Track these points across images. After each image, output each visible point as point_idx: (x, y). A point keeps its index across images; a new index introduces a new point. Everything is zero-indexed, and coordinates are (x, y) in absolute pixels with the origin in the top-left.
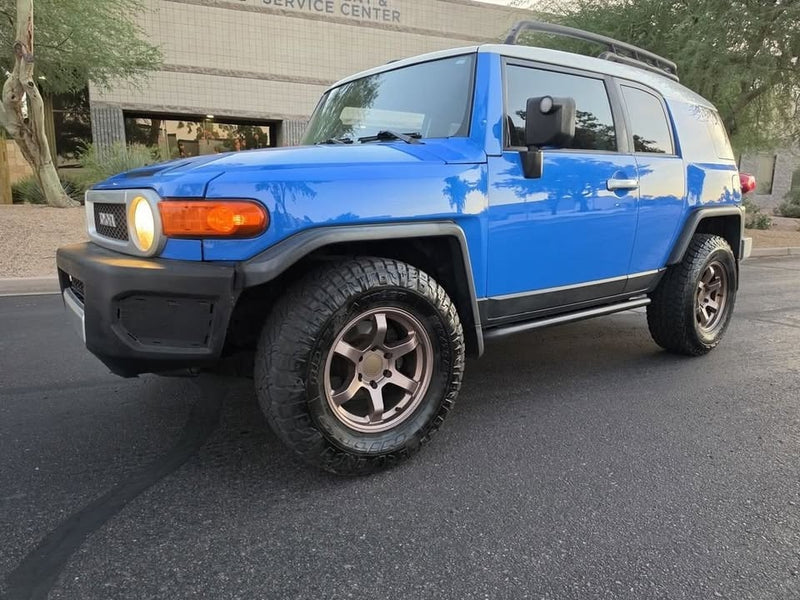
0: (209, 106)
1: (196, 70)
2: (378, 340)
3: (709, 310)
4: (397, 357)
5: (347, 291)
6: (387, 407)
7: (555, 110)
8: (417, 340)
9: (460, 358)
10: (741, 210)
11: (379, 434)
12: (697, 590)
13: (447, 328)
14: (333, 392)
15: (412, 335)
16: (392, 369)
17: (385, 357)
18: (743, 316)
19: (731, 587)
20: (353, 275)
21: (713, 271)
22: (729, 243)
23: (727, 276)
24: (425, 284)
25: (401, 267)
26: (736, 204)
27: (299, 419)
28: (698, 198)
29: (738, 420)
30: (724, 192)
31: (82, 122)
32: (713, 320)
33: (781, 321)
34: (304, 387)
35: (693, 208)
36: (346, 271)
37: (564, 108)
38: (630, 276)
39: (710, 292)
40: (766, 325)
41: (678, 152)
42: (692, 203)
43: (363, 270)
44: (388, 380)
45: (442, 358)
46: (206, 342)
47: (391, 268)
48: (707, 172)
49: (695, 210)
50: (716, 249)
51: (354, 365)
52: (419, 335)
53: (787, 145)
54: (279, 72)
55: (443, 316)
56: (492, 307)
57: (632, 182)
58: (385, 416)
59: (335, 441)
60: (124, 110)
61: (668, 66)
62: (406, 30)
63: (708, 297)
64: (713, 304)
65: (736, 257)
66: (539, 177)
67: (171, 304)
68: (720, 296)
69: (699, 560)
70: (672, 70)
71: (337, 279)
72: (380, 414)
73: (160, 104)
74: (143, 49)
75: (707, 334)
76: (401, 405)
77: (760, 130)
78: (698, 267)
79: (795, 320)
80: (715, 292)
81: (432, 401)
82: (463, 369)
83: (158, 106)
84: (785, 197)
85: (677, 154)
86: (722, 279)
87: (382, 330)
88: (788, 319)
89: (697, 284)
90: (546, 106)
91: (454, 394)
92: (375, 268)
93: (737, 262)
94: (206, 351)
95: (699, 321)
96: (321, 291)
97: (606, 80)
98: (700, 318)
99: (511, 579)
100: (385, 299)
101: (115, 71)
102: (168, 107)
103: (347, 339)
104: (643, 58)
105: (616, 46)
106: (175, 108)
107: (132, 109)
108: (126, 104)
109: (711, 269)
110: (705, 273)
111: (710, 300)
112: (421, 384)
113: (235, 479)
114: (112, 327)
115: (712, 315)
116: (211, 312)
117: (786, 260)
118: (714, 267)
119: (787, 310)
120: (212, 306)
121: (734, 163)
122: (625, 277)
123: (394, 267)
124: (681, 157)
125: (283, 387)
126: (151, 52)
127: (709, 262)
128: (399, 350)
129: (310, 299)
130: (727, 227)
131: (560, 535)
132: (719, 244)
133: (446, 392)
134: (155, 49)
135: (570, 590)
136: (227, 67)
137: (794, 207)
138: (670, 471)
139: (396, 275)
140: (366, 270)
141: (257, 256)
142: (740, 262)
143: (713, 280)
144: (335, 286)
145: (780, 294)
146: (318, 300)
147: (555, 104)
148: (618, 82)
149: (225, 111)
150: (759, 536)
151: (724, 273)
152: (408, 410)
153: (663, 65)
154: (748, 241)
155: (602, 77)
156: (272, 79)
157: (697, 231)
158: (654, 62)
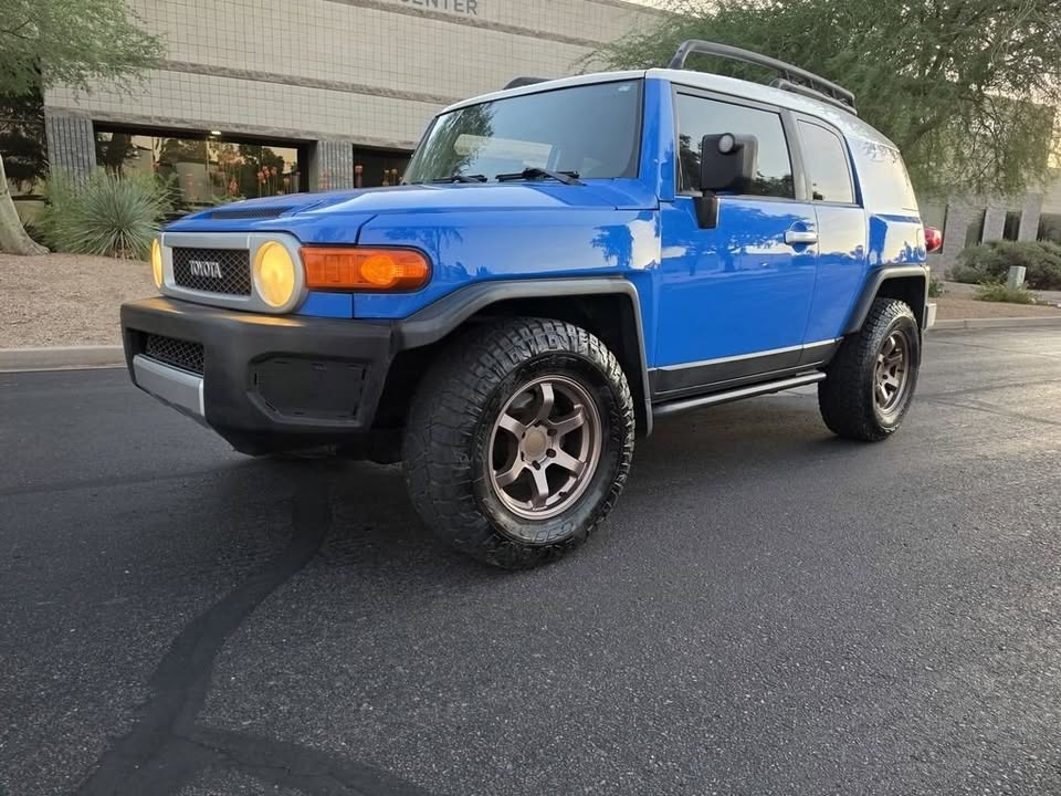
0: (216, 118)
1: (197, 69)
2: (544, 413)
3: (889, 388)
4: (564, 434)
5: (515, 355)
6: (552, 491)
7: (736, 149)
8: (584, 416)
9: (631, 436)
10: (924, 270)
11: (544, 521)
12: (908, 665)
13: (618, 400)
14: (495, 472)
15: (579, 409)
16: (557, 448)
17: (549, 434)
18: (923, 398)
19: (940, 662)
20: (521, 337)
21: (893, 342)
22: (912, 309)
23: (908, 348)
24: (595, 348)
25: (571, 329)
26: (919, 263)
27: (464, 501)
28: (879, 256)
29: (929, 508)
30: (904, 248)
31: (24, 134)
32: (893, 400)
33: (965, 404)
34: (470, 465)
35: (874, 267)
36: (513, 333)
37: (746, 148)
38: (806, 346)
39: (889, 367)
40: (948, 408)
41: (859, 201)
42: (873, 261)
43: (531, 332)
44: (551, 461)
45: (611, 436)
46: (355, 413)
47: (560, 330)
48: (890, 223)
49: (877, 269)
50: (900, 315)
51: (516, 442)
52: (587, 409)
53: (962, 193)
54: (313, 76)
55: (614, 386)
56: (661, 379)
57: (809, 236)
58: (550, 501)
59: (499, 526)
60: (94, 122)
61: (845, 96)
62: (485, 25)
63: (887, 373)
64: (893, 381)
65: (920, 325)
66: (714, 227)
67: (317, 368)
68: (901, 371)
69: (906, 640)
70: (849, 102)
71: (503, 342)
72: (544, 498)
73: (145, 114)
74: (134, 38)
75: (887, 416)
76: (565, 489)
77: (930, 173)
78: (878, 338)
79: (981, 404)
80: (895, 367)
81: (600, 485)
82: (632, 450)
83: (144, 117)
84: (958, 257)
85: (857, 203)
86: (903, 351)
87: (549, 402)
88: (973, 402)
89: (877, 357)
90: (726, 145)
91: (623, 476)
92: (543, 330)
93: (919, 331)
94: (355, 424)
95: (878, 400)
96: (487, 355)
97: (782, 114)
98: (879, 398)
99: (715, 662)
100: (554, 366)
101: (94, 67)
102: (159, 118)
103: (512, 413)
104: (819, 86)
105: (789, 71)
106: (168, 120)
107: (106, 119)
108: (96, 113)
109: (892, 339)
110: (886, 344)
111: (890, 377)
112: (588, 466)
113: (378, 576)
114: (249, 394)
115: (892, 394)
116: (363, 377)
117: (963, 335)
118: (895, 337)
119: (970, 391)
120: (364, 371)
121: (917, 214)
122: (799, 347)
123: (563, 329)
124: (862, 207)
125: (446, 464)
126: (146, 43)
127: (890, 331)
128: (564, 426)
129: (475, 365)
130: (910, 290)
131: (757, 621)
132: (902, 311)
133: (615, 475)
134: (153, 40)
135: (780, 671)
136: (241, 66)
137: (969, 269)
138: (863, 560)
139: (566, 339)
140: (534, 331)
141: (414, 314)
142: (924, 332)
143: (893, 353)
144: (502, 349)
145: (962, 374)
146: (484, 366)
147: (736, 143)
148: (795, 116)
149: (237, 126)
150: (964, 617)
151: (906, 346)
152: (574, 495)
153: (839, 95)
154: (931, 306)
155: (777, 109)
156: (303, 84)
157: (878, 295)
158: (830, 91)
